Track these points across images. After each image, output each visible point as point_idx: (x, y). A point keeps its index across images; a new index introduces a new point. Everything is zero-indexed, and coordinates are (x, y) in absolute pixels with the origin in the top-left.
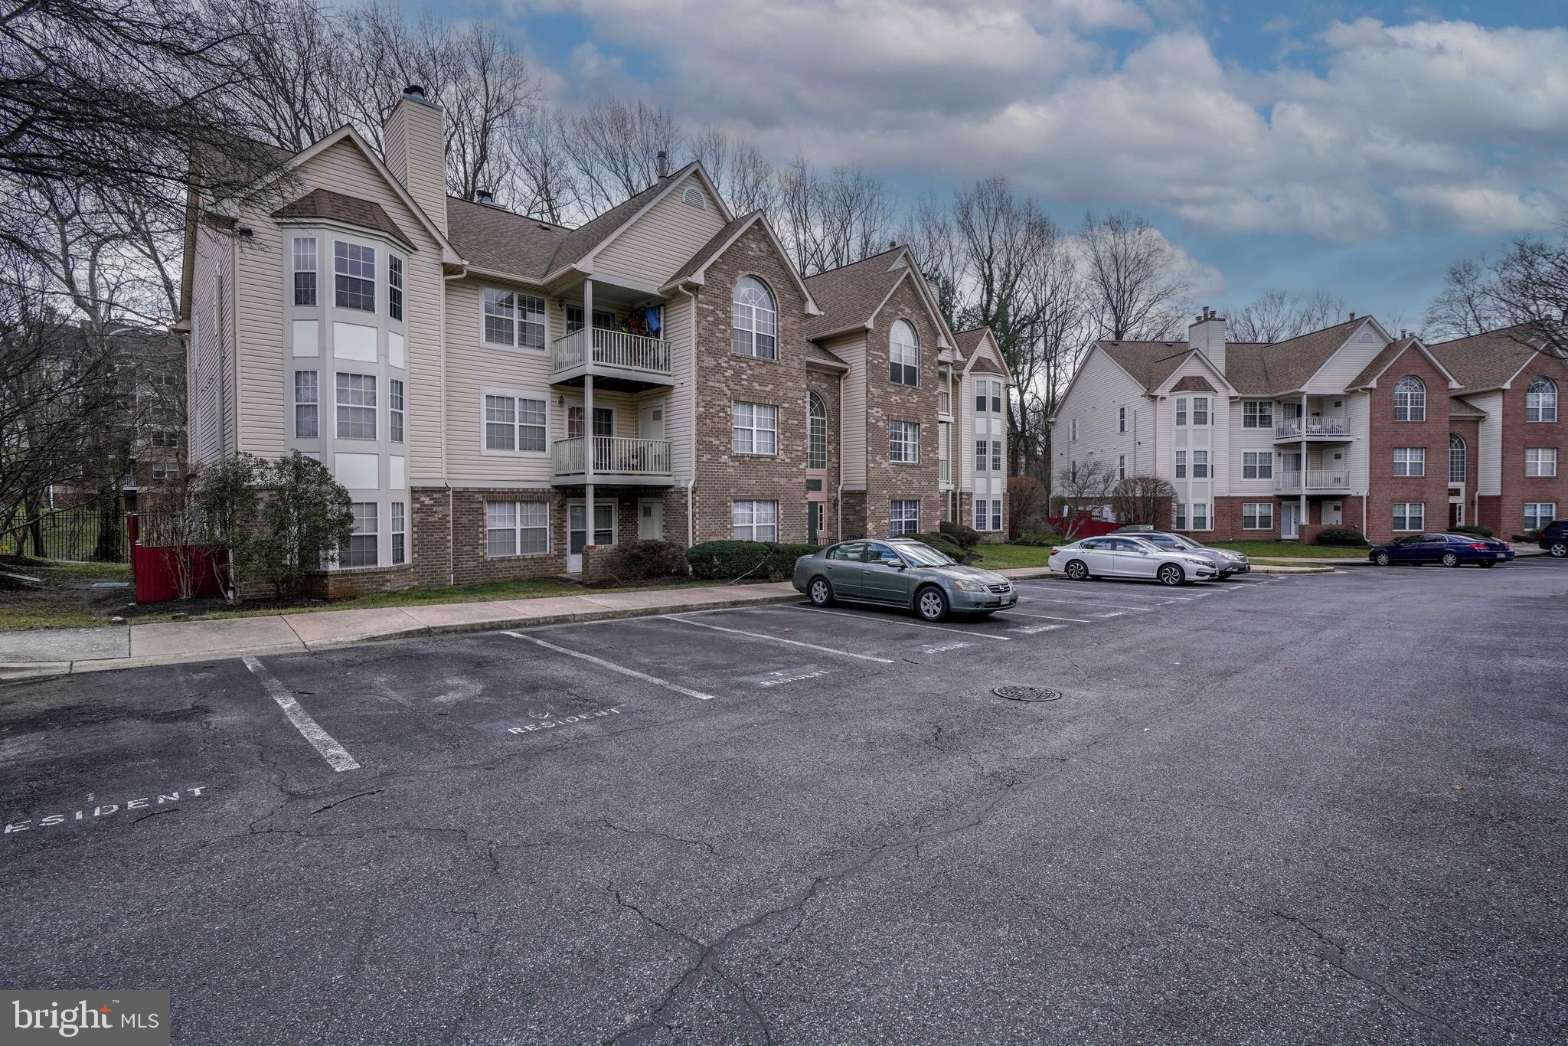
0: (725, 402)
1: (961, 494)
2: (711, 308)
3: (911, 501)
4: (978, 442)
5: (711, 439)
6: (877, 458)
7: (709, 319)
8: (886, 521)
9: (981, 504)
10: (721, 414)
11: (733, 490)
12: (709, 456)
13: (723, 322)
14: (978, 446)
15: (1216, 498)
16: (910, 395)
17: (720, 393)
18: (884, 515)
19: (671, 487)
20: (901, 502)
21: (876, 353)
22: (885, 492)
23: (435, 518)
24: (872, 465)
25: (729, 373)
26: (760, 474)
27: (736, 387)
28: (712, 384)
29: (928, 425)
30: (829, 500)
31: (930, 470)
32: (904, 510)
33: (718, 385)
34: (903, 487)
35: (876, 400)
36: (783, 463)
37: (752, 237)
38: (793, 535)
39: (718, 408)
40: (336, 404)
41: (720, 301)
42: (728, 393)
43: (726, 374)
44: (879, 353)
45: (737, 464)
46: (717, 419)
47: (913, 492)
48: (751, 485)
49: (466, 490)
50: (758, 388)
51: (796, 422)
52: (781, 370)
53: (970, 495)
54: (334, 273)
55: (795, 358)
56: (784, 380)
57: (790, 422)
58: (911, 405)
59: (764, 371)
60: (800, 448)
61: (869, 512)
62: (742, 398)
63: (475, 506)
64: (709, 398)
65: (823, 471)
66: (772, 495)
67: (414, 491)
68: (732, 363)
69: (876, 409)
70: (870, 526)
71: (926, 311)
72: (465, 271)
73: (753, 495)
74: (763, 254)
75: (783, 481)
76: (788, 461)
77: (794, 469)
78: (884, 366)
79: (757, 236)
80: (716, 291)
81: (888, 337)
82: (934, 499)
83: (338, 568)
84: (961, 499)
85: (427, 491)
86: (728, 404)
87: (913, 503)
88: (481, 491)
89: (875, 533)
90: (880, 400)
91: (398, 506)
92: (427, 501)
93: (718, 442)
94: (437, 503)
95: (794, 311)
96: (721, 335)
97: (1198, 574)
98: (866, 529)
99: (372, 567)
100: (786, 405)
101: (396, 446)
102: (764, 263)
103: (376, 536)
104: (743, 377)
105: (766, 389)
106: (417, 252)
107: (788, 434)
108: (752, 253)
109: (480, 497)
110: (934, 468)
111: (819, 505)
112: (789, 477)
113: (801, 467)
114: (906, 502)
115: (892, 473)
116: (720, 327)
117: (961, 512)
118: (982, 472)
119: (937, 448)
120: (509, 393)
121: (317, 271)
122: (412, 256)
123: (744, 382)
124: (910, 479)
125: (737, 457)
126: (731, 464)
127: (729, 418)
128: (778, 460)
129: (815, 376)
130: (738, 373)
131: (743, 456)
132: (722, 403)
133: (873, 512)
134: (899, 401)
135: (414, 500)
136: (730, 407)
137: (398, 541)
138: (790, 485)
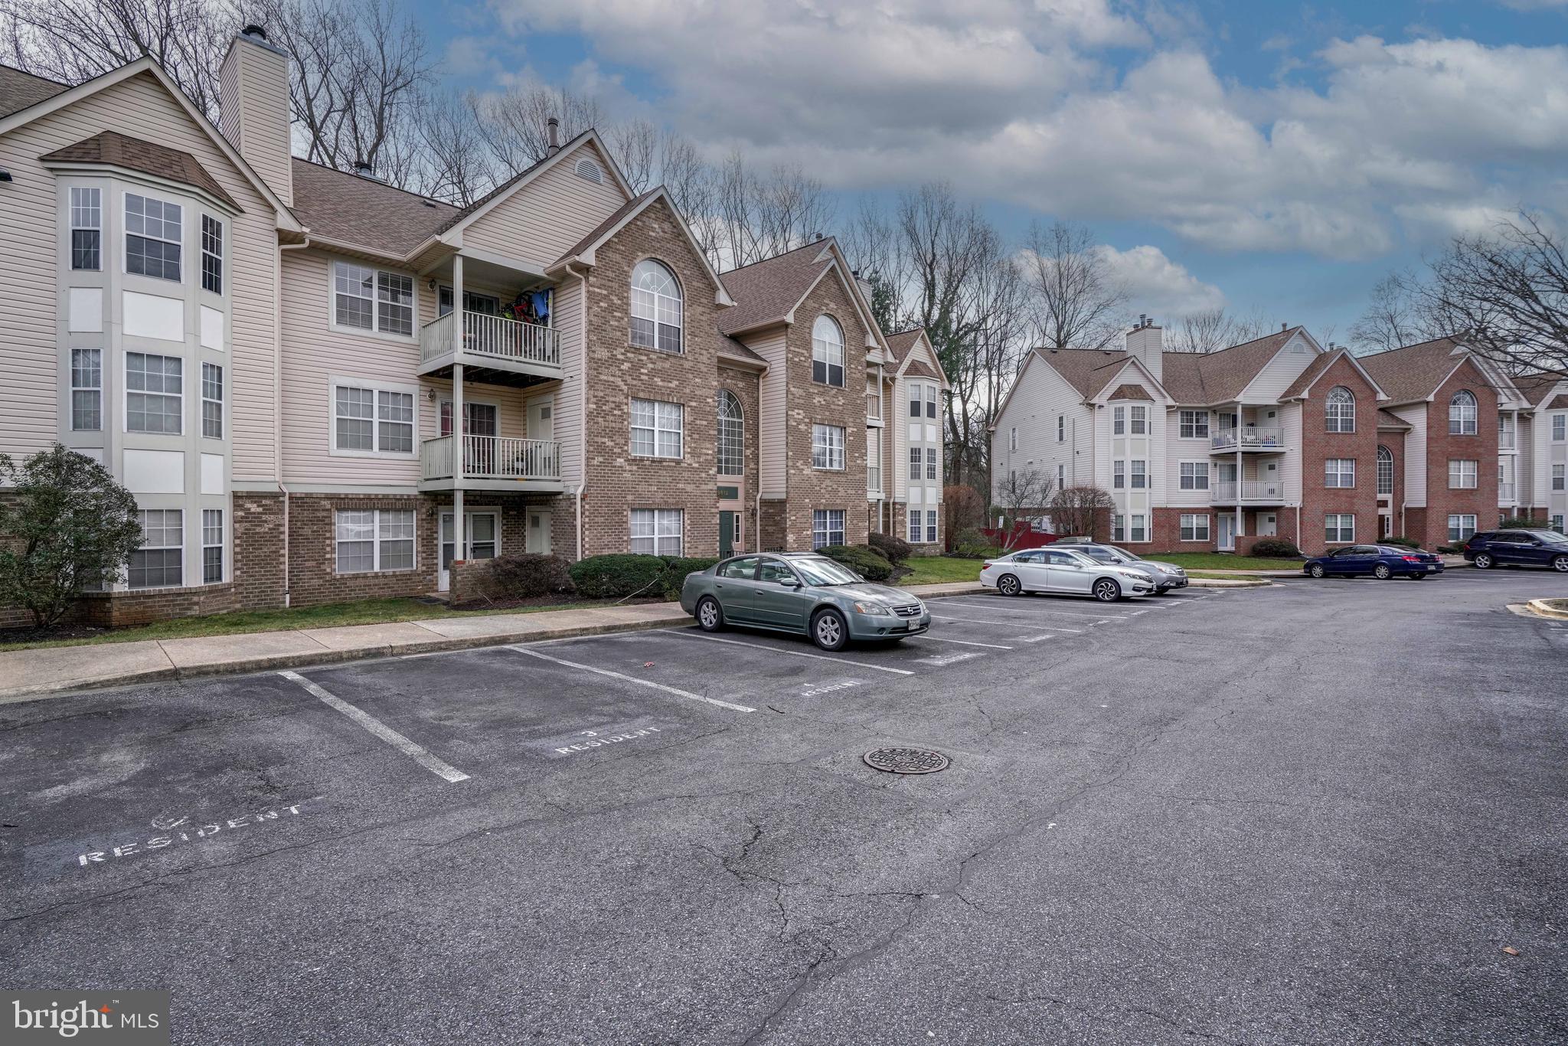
0: (621, 398)
1: (894, 503)
2: (605, 292)
3: (836, 511)
4: (912, 449)
5: (604, 440)
6: (798, 464)
7: (602, 304)
8: (808, 533)
9: (916, 514)
10: (616, 412)
11: (630, 498)
12: (601, 459)
13: (618, 308)
14: (912, 453)
15: (1154, 509)
16: (835, 396)
17: (616, 388)
18: (806, 525)
19: (560, 493)
20: (825, 512)
21: (797, 350)
22: (807, 500)
23: (266, 528)
24: (793, 471)
25: (626, 366)
26: (662, 479)
27: (634, 382)
28: (605, 378)
29: (855, 430)
30: (746, 509)
31: (857, 478)
32: (828, 520)
33: (612, 379)
34: (827, 496)
35: (797, 401)
36: (690, 468)
37: (653, 216)
38: (701, 547)
39: (613, 405)
40: (125, 391)
41: (615, 285)
42: (625, 388)
43: (622, 367)
44: (800, 350)
45: (635, 468)
46: (612, 418)
47: (838, 501)
48: (652, 492)
49: (309, 496)
50: (660, 383)
51: (705, 423)
52: (687, 365)
53: (904, 505)
54: (124, 232)
55: (704, 352)
56: (691, 376)
57: (698, 422)
58: (836, 407)
59: (667, 365)
60: (710, 452)
61: (789, 523)
62: (641, 395)
63: (321, 514)
64: (602, 394)
65: (741, 478)
66: (677, 503)
67: (236, 496)
68: (629, 355)
69: (796, 411)
70: (791, 538)
71: (853, 307)
72: (307, 241)
73: (654, 503)
74: (666, 236)
75: (690, 488)
76: (696, 465)
77: (703, 475)
78: (806, 364)
79: (660, 215)
80: (610, 274)
81: (810, 333)
82: (862, 509)
83: (127, 589)
84: (894, 509)
85: (252, 496)
86: (625, 401)
87: (838, 513)
88: (329, 497)
89: (796, 546)
90: (802, 401)
91: (213, 514)
92: (254, 508)
93: (612, 444)
94: (267, 510)
95: (703, 300)
96: (616, 324)
97: (1134, 589)
98: (786, 541)
99: (174, 587)
100: (694, 404)
101: (212, 443)
102: (668, 246)
103: (180, 550)
104: (642, 370)
105: (670, 385)
106: (242, 215)
107: (696, 436)
108: (653, 234)
109: (327, 504)
110: (862, 475)
111: (735, 515)
112: (698, 483)
113: (711, 472)
114: (831, 511)
115: (815, 481)
116: (615, 314)
117: (894, 523)
118: (916, 481)
119: (865, 454)
120: (366, 384)
121: (101, 229)
122: (236, 219)
123: (643, 377)
124: (835, 486)
125: (634, 460)
126: (628, 468)
127: (624, 417)
128: (682, 465)
129: (731, 374)
130: (636, 367)
131: (642, 459)
132: (617, 400)
133: (793, 525)
134: (823, 403)
135: (237, 507)
136: (627, 404)
137: (213, 556)
138: (698, 493)
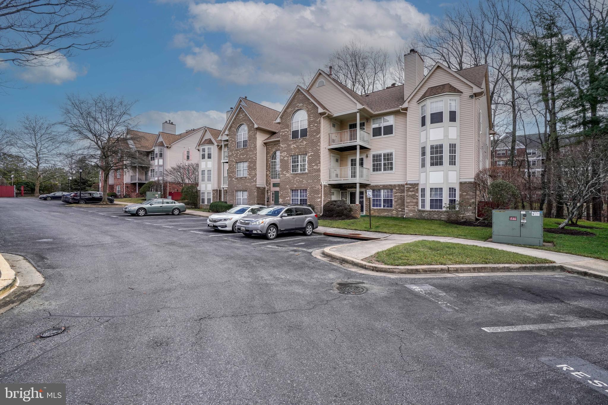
5: (231, 174)
7: (231, 142)
9: (423, 190)
10: (233, 167)
12: (230, 179)
13: (234, 141)
16: (302, 142)
17: (233, 161)
20: (298, 190)
22: (288, 186)
26: (242, 183)
27: (237, 159)
28: (231, 159)
29: (313, 153)
31: (314, 174)
34: (297, 184)
35: (283, 149)
36: (249, 179)
41: (233, 136)
43: (234, 156)
45: (237, 180)
47: (303, 186)
48: (240, 186)
50: (242, 157)
53: (417, 185)
58: (302, 146)
61: (280, 195)
64: (231, 163)
67: (213, 190)
73: (241, 189)
75: (249, 184)
82: (317, 188)
87: (305, 190)
90: (286, 149)
91: (209, 193)
94: (215, 192)
103: (205, 199)
104: (238, 155)
110: (316, 173)
114: (301, 190)
115: (291, 178)
118: (424, 168)
119: (320, 163)
124: (301, 180)
125: (237, 178)
134: (295, 146)
137: (209, 200)
138: (251, 186)
